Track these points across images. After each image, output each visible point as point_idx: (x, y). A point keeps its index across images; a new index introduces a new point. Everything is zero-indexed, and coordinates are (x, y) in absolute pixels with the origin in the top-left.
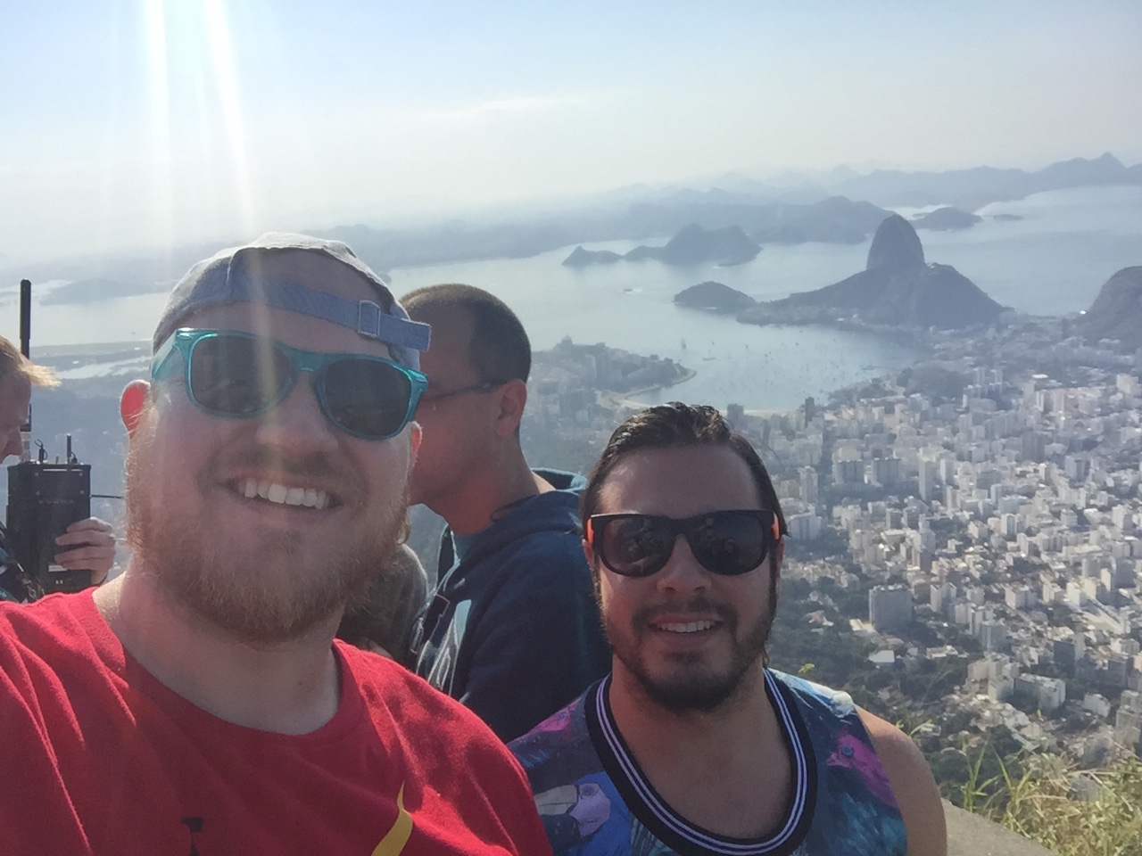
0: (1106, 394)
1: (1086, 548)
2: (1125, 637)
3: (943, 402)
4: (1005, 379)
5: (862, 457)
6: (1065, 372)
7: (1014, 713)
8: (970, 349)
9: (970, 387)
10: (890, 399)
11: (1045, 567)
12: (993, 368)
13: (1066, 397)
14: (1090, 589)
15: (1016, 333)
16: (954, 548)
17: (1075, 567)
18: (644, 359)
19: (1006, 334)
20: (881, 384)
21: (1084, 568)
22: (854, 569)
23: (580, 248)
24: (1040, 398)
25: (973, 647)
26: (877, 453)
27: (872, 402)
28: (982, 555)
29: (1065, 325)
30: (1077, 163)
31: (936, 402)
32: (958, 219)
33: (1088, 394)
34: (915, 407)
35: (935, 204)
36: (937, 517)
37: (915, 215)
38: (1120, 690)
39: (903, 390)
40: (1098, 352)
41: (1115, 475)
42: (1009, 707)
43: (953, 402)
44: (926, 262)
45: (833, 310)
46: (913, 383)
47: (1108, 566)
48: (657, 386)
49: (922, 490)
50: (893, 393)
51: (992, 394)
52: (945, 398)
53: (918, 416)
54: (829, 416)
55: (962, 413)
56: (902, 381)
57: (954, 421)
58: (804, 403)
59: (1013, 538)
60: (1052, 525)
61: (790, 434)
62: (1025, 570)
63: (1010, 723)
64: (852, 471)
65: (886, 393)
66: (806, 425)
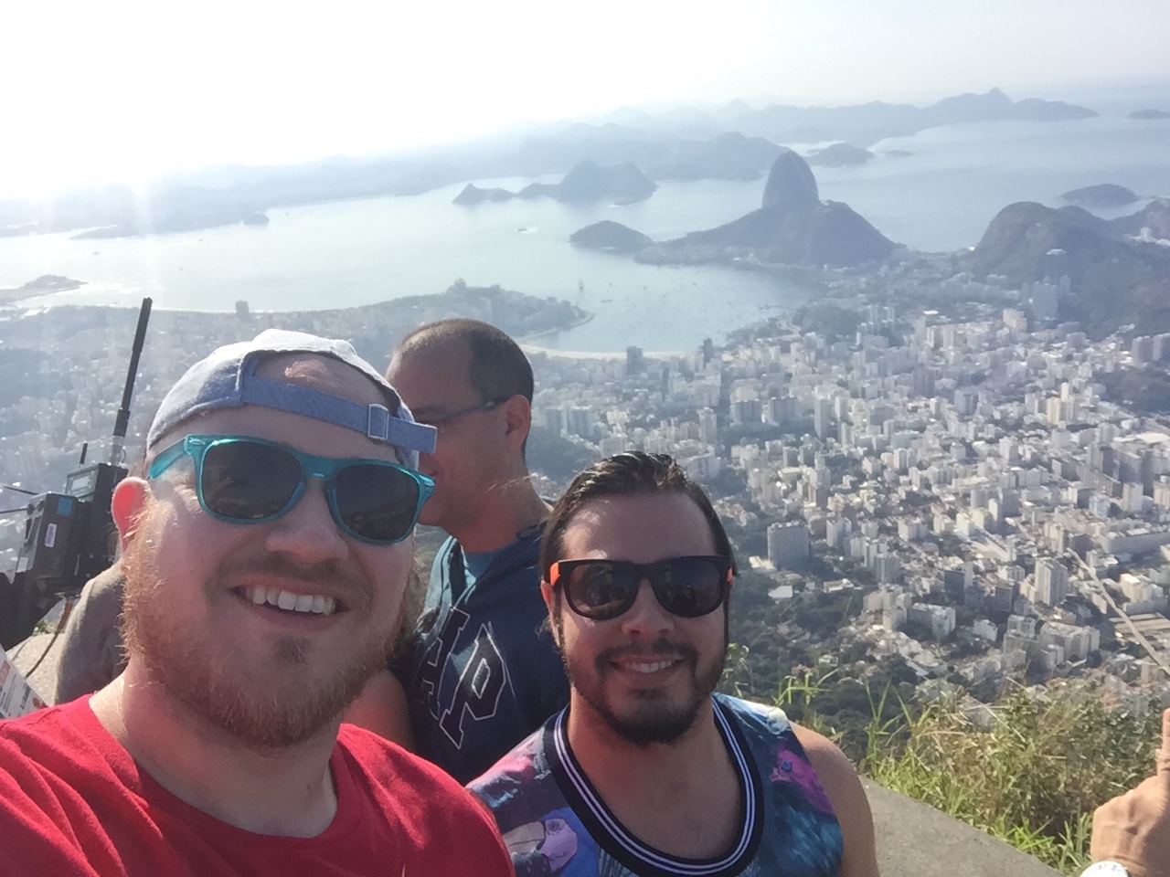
0: (994, 329)
1: (975, 480)
2: (1013, 564)
3: (837, 340)
4: (897, 316)
5: (760, 397)
6: (954, 307)
7: (907, 641)
8: (863, 286)
9: (864, 324)
10: (786, 338)
11: (936, 499)
12: (885, 305)
13: (955, 332)
14: (978, 519)
15: (908, 270)
16: (848, 483)
17: (964, 498)
18: (541, 301)
19: (898, 271)
20: (777, 324)
21: (972, 499)
22: (752, 507)
23: (470, 186)
24: (930, 333)
25: (868, 579)
26: (774, 392)
27: (768, 342)
28: (876, 489)
29: (954, 260)
30: (968, 97)
31: (831, 340)
32: (851, 156)
33: (976, 329)
34: (810, 345)
35: (829, 140)
36: (832, 454)
37: (809, 152)
38: (1008, 615)
39: (799, 328)
40: (987, 287)
41: (1002, 407)
42: (903, 635)
43: (847, 340)
44: (821, 199)
45: (729, 249)
46: (808, 322)
47: (996, 497)
48: (554, 329)
49: (818, 427)
50: (789, 332)
51: (885, 332)
52: (838, 336)
53: (813, 354)
54: (727, 357)
55: (855, 351)
56: (797, 321)
57: (846, 359)
58: (702, 344)
59: (904, 472)
60: (943, 458)
61: (689, 376)
62: (916, 503)
63: (904, 652)
64: (750, 411)
65: (781, 333)
66: (705, 367)
